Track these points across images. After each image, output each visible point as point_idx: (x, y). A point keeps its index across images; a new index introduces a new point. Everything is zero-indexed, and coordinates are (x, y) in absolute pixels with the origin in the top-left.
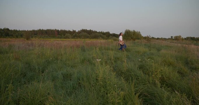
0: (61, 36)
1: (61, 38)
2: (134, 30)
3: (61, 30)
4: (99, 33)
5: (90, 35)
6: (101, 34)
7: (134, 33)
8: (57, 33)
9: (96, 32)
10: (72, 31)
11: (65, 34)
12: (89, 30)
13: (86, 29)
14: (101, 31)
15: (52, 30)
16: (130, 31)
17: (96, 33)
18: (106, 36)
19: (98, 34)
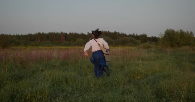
0: (70, 41)
1: (70, 45)
2: (181, 30)
3: (70, 34)
4: (130, 36)
5: (114, 39)
6: (133, 38)
7: (182, 34)
8: (64, 38)
9: (124, 35)
10: (86, 34)
11: (76, 40)
12: (113, 32)
13: (109, 31)
14: (132, 34)
15: (57, 34)
16: (173, 31)
17: (124, 37)
18: (140, 41)
19: (127, 38)
